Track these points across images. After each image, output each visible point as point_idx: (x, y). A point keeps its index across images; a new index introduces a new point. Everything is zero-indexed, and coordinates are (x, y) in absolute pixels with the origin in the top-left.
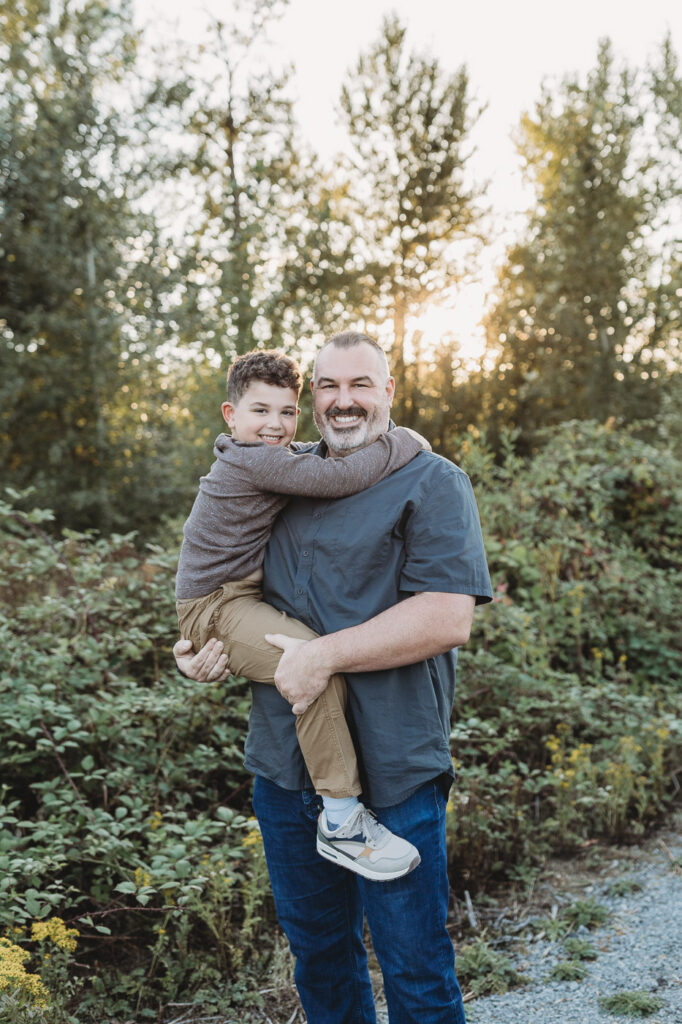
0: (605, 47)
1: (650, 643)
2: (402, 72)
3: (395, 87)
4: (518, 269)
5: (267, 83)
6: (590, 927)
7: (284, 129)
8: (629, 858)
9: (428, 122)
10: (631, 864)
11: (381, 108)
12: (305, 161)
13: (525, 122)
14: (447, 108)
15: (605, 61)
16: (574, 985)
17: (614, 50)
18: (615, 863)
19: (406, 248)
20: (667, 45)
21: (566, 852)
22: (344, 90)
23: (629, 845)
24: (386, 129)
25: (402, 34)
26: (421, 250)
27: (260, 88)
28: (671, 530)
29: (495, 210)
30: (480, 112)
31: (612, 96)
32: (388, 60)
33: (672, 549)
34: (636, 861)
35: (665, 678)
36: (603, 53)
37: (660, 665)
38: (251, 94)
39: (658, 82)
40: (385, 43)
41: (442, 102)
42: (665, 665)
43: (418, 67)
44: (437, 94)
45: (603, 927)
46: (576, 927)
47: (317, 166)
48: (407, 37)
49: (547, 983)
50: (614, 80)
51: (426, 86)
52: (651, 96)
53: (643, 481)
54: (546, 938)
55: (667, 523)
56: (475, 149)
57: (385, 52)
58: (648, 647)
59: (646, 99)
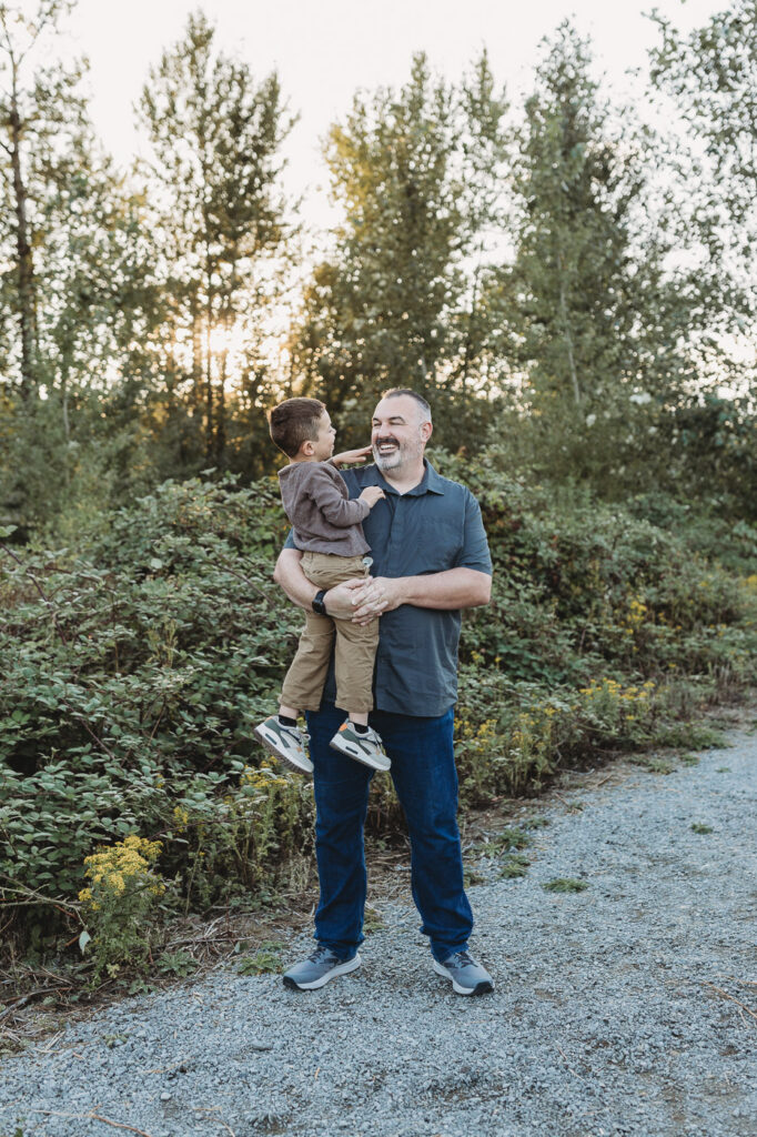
0: (420, 61)
1: (515, 648)
2: (209, 76)
3: (202, 92)
4: (324, 291)
5: (56, 78)
6: (518, 847)
7: (75, 129)
8: (533, 806)
9: (236, 132)
10: (536, 809)
11: (186, 114)
12: (96, 165)
13: (336, 136)
14: (257, 118)
15: (420, 78)
16: (519, 879)
17: (429, 67)
18: (524, 809)
19: (211, 265)
20: (483, 64)
21: (481, 805)
22: (147, 93)
23: (531, 798)
24: (193, 137)
25: (209, 35)
26: (226, 267)
27: (49, 84)
28: (521, 551)
29: (305, 228)
30: (292, 123)
31: (427, 113)
32: (193, 62)
33: (521, 569)
34: (539, 807)
35: (529, 678)
36: (418, 69)
37: (525, 666)
38: (39, 89)
39: (474, 102)
40: (190, 44)
41: (252, 110)
42: (529, 667)
43: (226, 72)
44: (247, 102)
45: (529, 847)
46: (508, 848)
47: (111, 171)
48: (215, 39)
49: (498, 880)
50: (429, 97)
51: (235, 93)
52: (465, 117)
53: (496, 506)
54: (487, 856)
55: (518, 545)
56: (285, 162)
57: (191, 53)
58: (514, 652)
59: (461, 120)
